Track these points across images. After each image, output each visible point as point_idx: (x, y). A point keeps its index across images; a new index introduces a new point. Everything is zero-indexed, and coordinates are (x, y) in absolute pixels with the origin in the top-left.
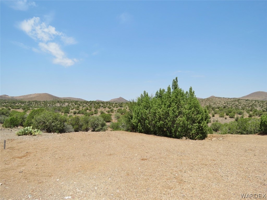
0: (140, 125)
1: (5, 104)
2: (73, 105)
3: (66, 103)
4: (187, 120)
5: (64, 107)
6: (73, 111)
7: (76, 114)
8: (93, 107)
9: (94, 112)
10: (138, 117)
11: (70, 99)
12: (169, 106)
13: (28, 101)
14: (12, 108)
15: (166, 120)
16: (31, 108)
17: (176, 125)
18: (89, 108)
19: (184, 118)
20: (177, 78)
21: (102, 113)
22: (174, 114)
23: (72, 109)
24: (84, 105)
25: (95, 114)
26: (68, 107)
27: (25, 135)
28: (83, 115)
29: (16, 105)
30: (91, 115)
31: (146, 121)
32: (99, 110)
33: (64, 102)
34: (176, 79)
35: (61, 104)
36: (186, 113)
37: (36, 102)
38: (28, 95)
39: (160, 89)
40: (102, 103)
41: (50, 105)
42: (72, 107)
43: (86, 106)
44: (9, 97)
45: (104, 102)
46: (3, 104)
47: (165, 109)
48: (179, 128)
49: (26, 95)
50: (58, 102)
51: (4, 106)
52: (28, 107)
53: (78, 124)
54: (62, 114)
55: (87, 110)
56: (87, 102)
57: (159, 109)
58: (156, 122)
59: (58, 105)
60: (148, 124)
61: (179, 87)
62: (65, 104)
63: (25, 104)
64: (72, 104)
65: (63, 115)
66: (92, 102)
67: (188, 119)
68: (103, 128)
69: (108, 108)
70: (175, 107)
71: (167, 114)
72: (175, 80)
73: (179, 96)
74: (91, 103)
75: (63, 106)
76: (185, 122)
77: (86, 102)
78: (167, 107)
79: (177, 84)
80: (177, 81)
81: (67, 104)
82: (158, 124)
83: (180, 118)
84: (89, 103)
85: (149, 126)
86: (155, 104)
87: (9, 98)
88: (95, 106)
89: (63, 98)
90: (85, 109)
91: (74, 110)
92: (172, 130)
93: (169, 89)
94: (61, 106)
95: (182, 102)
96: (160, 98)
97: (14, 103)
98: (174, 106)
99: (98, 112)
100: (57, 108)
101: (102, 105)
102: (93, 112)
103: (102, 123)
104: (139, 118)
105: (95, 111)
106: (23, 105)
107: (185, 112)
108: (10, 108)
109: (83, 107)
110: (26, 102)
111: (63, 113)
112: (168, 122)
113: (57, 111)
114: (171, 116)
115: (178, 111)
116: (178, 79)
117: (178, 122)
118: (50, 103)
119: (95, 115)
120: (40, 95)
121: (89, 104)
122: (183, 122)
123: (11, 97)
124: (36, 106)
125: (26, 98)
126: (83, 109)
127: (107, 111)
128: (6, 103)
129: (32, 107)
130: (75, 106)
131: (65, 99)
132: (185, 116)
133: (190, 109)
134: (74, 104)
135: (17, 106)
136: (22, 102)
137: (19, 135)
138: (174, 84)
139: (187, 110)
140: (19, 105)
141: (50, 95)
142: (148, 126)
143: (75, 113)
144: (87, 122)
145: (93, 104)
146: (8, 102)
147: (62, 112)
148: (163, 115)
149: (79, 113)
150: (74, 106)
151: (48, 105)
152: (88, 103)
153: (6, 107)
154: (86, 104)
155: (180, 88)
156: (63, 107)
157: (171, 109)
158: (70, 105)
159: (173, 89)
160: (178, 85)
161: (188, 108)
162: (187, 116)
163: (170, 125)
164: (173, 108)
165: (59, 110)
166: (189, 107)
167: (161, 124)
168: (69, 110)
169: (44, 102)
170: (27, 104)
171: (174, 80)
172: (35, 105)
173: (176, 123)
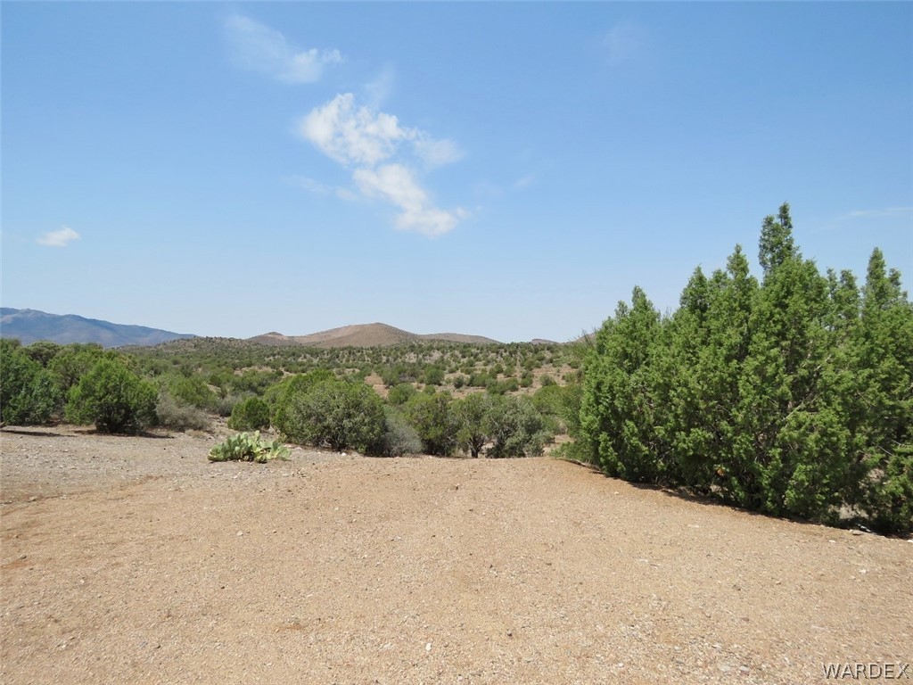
0: (605, 441)
1: (271, 358)
2: (457, 356)
3: (436, 351)
4: (852, 426)
5: (430, 365)
6: (452, 376)
7: (464, 386)
8: (518, 363)
9: (520, 380)
10: (599, 404)
11: (447, 339)
12: (741, 352)
13: (329, 347)
14: (287, 371)
15: (724, 424)
16: (334, 370)
17: (779, 450)
18: (505, 368)
19: (827, 415)
20: (784, 210)
21: (547, 382)
22: (765, 393)
23: (452, 372)
24: (490, 357)
25: (525, 386)
26: (441, 365)
27: (232, 459)
28: (483, 391)
29: (300, 360)
30: (509, 392)
31: (627, 422)
32: (538, 373)
33: (428, 350)
34: (781, 217)
35: (420, 356)
36: (840, 388)
37: (351, 350)
38: (330, 331)
39: (699, 270)
40: (548, 349)
41: (388, 361)
42: (454, 365)
43: (496, 362)
44: (285, 339)
45: (555, 344)
46: (267, 359)
47: (716, 368)
48: (801, 466)
49: (326, 332)
50: (412, 351)
51: (267, 365)
52: (327, 365)
53: (442, 424)
54: (419, 388)
55: (498, 372)
56: (502, 346)
57: (683, 369)
58: (672, 432)
59: (412, 358)
60: (635, 441)
61: (800, 256)
62: (431, 356)
63: (321, 359)
64: (452, 355)
65: (421, 391)
66: (518, 346)
67: (854, 417)
68: (534, 437)
69: (569, 365)
70: (768, 358)
71: (727, 391)
72: (777, 221)
73: (796, 297)
74: (514, 349)
75: (426, 362)
76: (833, 434)
77: (498, 348)
78: (728, 359)
79: (791, 240)
80: (786, 224)
81: (437, 355)
82: (684, 441)
83: (803, 416)
84: (506, 351)
85: (644, 448)
86: (667, 345)
87: (285, 341)
88: (526, 360)
89: (428, 335)
90: (491, 371)
91: (459, 374)
92: (760, 474)
93: (739, 264)
94: (420, 363)
95: (815, 328)
96: (698, 311)
97: (294, 354)
98: (762, 354)
99: (534, 380)
100: (406, 367)
101: (548, 355)
102: (515, 381)
103: (527, 422)
104: (601, 408)
105: (524, 377)
106: (315, 361)
107: (837, 383)
108: (282, 369)
109: (485, 365)
110: (323, 351)
111: (424, 385)
112: (736, 433)
113: (407, 378)
114: (746, 401)
115: (789, 379)
116: (790, 213)
117: (795, 434)
118: (390, 355)
119: (522, 391)
120: (362, 329)
121: (504, 354)
122: (824, 433)
123: (288, 339)
124: (351, 361)
125: (324, 339)
126: (484, 371)
127: (563, 378)
128: (274, 355)
129: (338, 366)
130: (462, 360)
131: (433, 338)
132: (837, 400)
133: (864, 363)
134: (460, 356)
135: (301, 364)
136: (314, 353)
137: (215, 460)
138: (772, 239)
139: (843, 372)
140: (305, 360)
141: (391, 327)
142: (636, 449)
143: (459, 385)
144: (477, 417)
145: (519, 353)
146: (279, 353)
147: (422, 382)
148: (706, 397)
149: (471, 384)
150: (459, 362)
151: (384, 358)
152: (503, 350)
153: (273, 367)
154: (497, 353)
155: (804, 260)
156: (426, 364)
157: (750, 364)
158: (445, 358)
159: (763, 263)
160: (794, 246)
161: (855, 359)
162: (844, 403)
163: (746, 451)
164: (757, 363)
165: (414, 375)
166: (857, 355)
167: (697, 444)
168: (443, 376)
169: (372, 349)
170: (326, 357)
171: (769, 221)
172: (348, 361)
173: (782, 438)
